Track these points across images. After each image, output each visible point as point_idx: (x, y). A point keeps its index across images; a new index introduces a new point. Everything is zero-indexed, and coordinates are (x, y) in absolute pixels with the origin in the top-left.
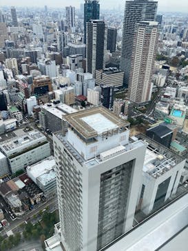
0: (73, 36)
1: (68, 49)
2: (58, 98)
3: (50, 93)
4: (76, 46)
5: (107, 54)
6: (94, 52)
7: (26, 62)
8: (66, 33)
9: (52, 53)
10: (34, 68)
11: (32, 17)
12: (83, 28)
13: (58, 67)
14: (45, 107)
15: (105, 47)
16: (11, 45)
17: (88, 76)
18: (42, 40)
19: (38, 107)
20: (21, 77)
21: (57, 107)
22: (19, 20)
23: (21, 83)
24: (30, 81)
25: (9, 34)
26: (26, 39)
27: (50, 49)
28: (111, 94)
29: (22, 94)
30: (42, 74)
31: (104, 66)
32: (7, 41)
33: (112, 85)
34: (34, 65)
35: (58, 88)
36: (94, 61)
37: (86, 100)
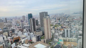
0: (25, 23)
1: (24, 27)
2: (23, 42)
3: (20, 41)
4: (26, 26)
5: (36, 27)
6: (32, 26)
7: (11, 33)
8: (23, 23)
9: (19, 29)
11: (12, 20)
12: (28, 21)
13: (22, 32)
14: (19, 46)
15: (36, 25)
18: (16, 26)
19: (16, 46)
20: (9, 37)
21: (23, 45)
22: (8, 21)
23: (9, 39)
24: (12, 38)
25: (5, 25)
26: (10, 26)
27: (18, 28)
28: (40, 38)
29: (10, 43)
30: (17, 35)
31: (36, 30)
32: (4, 27)
33: (39, 35)
34: (14, 33)
35: (22, 39)
36: (33, 29)
37: (32, 41)
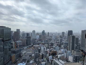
0: (64, 39)
1: (62, 43)
2: (59, 57)
3: (56, 55)
4: (65, 42)
6: (71, 44)
7: (50, 45)
8: (62, 38)
9: (57, 44)
10: (52, 47)
11: (52, 34)
12: (67, 37)
13: (59, 48)
14: (55, 60)
15: (75, 43)
16: (47, 41)
17: (69, 51)
18: (55, 40)
19: (52, 59)
20: (48, 49)
21: (58, 61)
22: (49, 35)
23: (48, 51)
24: (51, 51)
25: (47, 38)
26: (51, 40)
27: (57, 43)
28: (78, 59)
29: (48, 55)
30: (54, 49)
31: (75, 49)
32: (46, 40)
33: (78, 56)
34: (52, 46)
35: (59, 54)
36: (71, 47)
37: (68, 59)
